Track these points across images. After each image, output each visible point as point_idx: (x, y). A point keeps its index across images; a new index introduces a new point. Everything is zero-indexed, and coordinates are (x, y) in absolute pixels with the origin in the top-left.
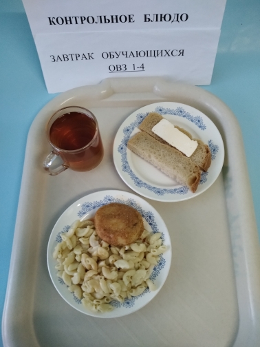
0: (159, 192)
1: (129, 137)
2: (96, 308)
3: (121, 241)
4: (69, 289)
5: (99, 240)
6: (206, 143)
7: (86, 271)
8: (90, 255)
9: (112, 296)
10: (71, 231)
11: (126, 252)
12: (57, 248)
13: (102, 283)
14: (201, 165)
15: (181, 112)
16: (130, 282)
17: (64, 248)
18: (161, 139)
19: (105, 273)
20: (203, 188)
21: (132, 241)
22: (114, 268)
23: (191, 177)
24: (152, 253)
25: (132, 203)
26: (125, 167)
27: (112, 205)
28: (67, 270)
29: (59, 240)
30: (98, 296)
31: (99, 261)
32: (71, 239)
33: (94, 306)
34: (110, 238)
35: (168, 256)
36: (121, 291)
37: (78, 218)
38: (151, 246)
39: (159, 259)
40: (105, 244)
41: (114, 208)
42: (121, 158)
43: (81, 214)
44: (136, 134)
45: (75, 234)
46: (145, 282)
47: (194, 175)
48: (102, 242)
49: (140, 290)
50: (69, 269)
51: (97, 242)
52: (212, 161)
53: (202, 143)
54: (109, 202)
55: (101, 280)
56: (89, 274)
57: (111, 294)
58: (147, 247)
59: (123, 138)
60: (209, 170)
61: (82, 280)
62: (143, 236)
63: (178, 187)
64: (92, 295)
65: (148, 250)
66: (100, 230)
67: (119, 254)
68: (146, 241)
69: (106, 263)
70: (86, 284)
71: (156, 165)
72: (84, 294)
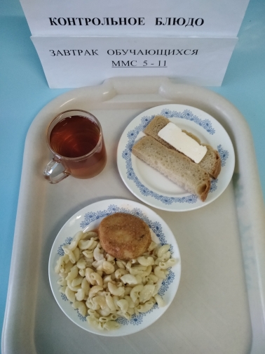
0: (166, 201)
1: (133, 141)
2: (102, 326)
3: (128, 254)
4: (73, 306)
5: (104, 253)
6: (216, 149)
7: (91, 286)
8: (94, 269)
9: (119, 313)
10: (74, 244)
11: (133, 266)
12: (59, 262)
13: (108, 300)
14: (210, 172)
15: (188, 115)
17: (66, 262)
18: (168, 144)
19: (111, 289)
20: (214, 196)
21: (139, 254)
22: (121, 284)
23: (201, 185)
24: (160, 267)
25: (138, 213)
27: (117, 215)
28: (71, 286)
29: (61, 253)
30: (104, 313)
31: (104, 275)
32: (73, 252)
33: (100, 324)
34: (116, 251)
35: (177, 269)
36: (129, 308)
37: (81, 229)
38: (159, 259)
39: (168, 273)
40: (110, 258)
41: (119, 218)
42: (126, 164)
43: (84, 225)
44: (141, 139)
45: (78, 247)
47: (204, 183)
48: (107, 255)
49: (148, 306)
50: (73, 285)
51: (102, 255)
52: (222, 168)
53: (212, 148)
54: (113, 211)
55: (106, 297)
56: (95, 290)
57: (117, 310)
58: (155, 260)
59: (127, 143)
60: (219, 177)
61: (87, 296)
62: (151, 248)
63: (186, 195)
64: (98, 312)
65: (156, 263)
66: (105, 242)
67: (125, 268)
68: (153, 253)
69: (111, 278)
70: (91, 301)
71: (163, 172)
72: (89, 311)
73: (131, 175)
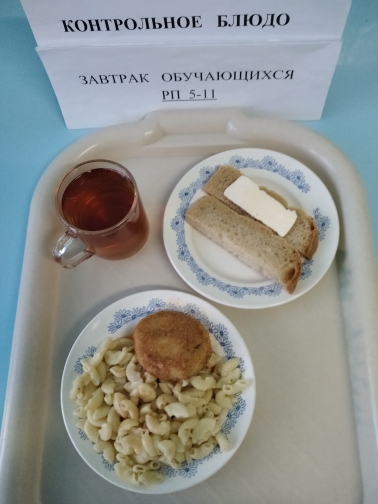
0: (235, 293)
1: (188, 204)
2: (137, 478)
3: (176, 373)
4: (95, 447)
5: (141, 371)
6: (310, 214)
7: (122, 419)
8: (126, 394)
9: (161, 459)
10: (97, 357)
11: (183, 390)
12: (76, 383)
13: (145, 441)
14: (301, 249)
15: (269, 164)
16: (190, 438)
17: (86, 383)
18: (239, 208)
19: (150, 425)
20: (306, 286)
21: (192, 373)
22: (165, 417)
23: (287, 269)
24: (225, 391)
25: (193, 311)
26: (183, 253)
27: (162, 314)
28: (92, 419)
29: (79, 368)
30: (141, 458)
31: (140, 403)
32: (97, 368)
33: (134, 476)
34: (157, 368)
35: (249, 396)
36: (176, 453)
37: (109, 335)
38: (223, 379)
39: (236, 400)
40: (150, 378)
41: (165, 319)
42: (176, 238)
43: (113, 328)
44: (199, 200)
45: (104, 361)
46: (214, 438)
47: (291, 266)
48: (146, 373)
49: (206, 450)
50: (94, 417)
51: (138, 374)
52: (320, 243)
53: (304, 214)
54: (157, 308)
55: (143, 436)
56: (126, 426)
57: (159, 456)
58: (217, 380)
59: (179, 207)
60: (315, 258)
61: (115, 434)
62: (211, 363)
63: (266, 284)
64: (131, 457)
65: (218, 386)
66: (142, 356)
67: (173, 394)
68: (215, 371)
69: (151, 408)
70: (121, 441)
71: (231, 250)
72: (118, 457)
73: (183, 254)
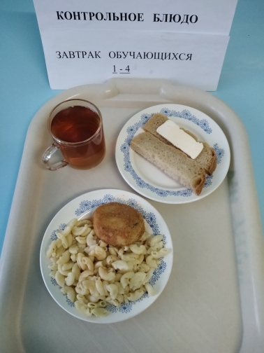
0: (161, 193)
1: (132, 137)
2: (90, 312)
3: (120, 241)
4: (62, 290)
5: (97, 240)
6: (212, 146)
7: (82, 271)
8: (86, 254)
9: (108, 299)
10: (67, 230)
11: (125, 253)
12: (52, 246)
13: (98, 285)
14: (206, 168)
15: (187, 114)
16: (128, 285)
17: (59, 246)
18: (166, 140)
19: (102, 274)
20: (208, 191)
21: (132, 241)
22: (112, 269)
23: (196, 178)
24: (153, 256)
25: (133, 204)
27: (112, 204)
28: (61, 270)
29: (54, 238)
30: (93, 299)
31: (95, 261)
32: (66, 237)
33: (88, 310)
34: (109, 237)
35: (169, 260)
36: (118, 294)
37: (76, 216)
38: (151, 248)
39: (159, 262)
40: (103, 244)
41: (114, 207)
42: (124, 157)
43: (79, 212)
44: (140, 134)
45: (71, 233)
46: (144, 286)
47: (199, 177)
48: (100, 241)
49: (139, 294)
50: (63, 268)
51: (95, 241)
52: (218, 165)
54: (109, 201)
55: (97, 281)
56: (85, 274)
57: (106, 297)
58: (147, 249)
59: (126, 138)
60: (214, 174)
61: (76, 281)
62: (144, 238)
63: (181, 189)
64: (87, 297)
65: (148, 252)
66: (98, 229)
67: (117, 255)
68: (146, 243)
69: (103, 264)
70: (80, 285)
71: (160, 166)
72: (78, 296)
73: (128, 167)
